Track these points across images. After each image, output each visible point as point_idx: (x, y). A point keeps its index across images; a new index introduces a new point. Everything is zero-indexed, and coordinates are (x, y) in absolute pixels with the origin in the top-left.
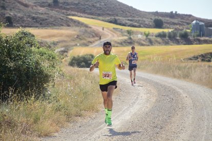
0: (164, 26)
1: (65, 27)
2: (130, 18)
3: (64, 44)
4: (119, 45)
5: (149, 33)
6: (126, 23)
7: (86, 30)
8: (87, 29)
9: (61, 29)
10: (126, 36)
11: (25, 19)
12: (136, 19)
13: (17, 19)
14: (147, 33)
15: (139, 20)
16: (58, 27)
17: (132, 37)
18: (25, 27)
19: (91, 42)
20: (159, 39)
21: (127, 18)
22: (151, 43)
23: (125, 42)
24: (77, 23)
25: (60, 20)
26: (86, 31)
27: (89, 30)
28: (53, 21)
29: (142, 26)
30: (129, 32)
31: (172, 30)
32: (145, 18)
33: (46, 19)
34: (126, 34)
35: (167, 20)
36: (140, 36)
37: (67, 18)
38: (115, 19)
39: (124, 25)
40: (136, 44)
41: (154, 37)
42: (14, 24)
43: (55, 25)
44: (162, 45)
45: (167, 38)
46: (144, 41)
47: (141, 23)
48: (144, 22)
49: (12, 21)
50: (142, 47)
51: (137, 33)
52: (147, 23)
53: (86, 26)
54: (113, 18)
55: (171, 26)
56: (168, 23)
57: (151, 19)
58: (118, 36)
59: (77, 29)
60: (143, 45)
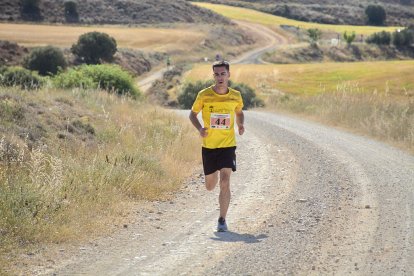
0: (387, 20)
1: (181, 24)
2: (317, 6)
3: (178, 57)
4: (290, 60)
5: (354, 36)
6: (309, 16)
7: (224, 30)
8: (225, 27)
9: (174, 28)
10: (305, 41)
11: (104, 7)
12: (328, 6)
13: (87, 8)
14: (349, 34)
15: (336, 9)
16: (168, 24)
17: (318, 43)
18: (102, 23)
19: (233, 55)
20: (374, 48)
21: (310, 6)
22: (358, 55)
23: (302, 54)
24: (206, 16)
25: (173, 9)
26: (224, 32)
27: (230, 29)
28: (160, 12)
29: (341, 20)
30: (313, 34)
31: (403, 28)
32: (348, 4)
33: (145, 8)
34: (306, 37)
35: (395, 9)
36: (334, 42)
37: (187, 5)
38: (286, 7)
39: (304, 19)
40: (325, 57)
41: (364, 43)
42: (81, 18)
43: (161, 19)
44: (380, 60)
45: (392, 45)
46: (342, 51)
47: (340, 16)
48: (347, 12)
49: (78, 11)
50: (339, 64)
51: (329, 35)
52: (352, 14)
53: (226, 21)
54: (282, 4)
55: (402, 21)
56: (396, 15)
57: (361, 6)
58: (290, 42)
59: (207, 27)
60: (340, 59)
